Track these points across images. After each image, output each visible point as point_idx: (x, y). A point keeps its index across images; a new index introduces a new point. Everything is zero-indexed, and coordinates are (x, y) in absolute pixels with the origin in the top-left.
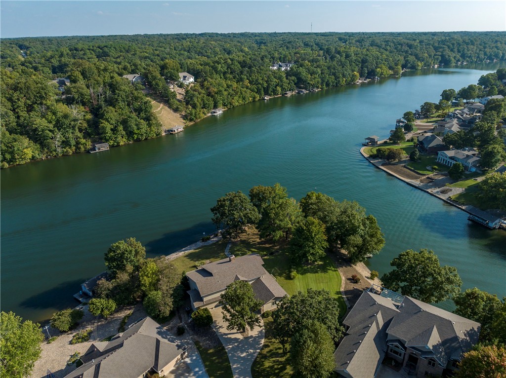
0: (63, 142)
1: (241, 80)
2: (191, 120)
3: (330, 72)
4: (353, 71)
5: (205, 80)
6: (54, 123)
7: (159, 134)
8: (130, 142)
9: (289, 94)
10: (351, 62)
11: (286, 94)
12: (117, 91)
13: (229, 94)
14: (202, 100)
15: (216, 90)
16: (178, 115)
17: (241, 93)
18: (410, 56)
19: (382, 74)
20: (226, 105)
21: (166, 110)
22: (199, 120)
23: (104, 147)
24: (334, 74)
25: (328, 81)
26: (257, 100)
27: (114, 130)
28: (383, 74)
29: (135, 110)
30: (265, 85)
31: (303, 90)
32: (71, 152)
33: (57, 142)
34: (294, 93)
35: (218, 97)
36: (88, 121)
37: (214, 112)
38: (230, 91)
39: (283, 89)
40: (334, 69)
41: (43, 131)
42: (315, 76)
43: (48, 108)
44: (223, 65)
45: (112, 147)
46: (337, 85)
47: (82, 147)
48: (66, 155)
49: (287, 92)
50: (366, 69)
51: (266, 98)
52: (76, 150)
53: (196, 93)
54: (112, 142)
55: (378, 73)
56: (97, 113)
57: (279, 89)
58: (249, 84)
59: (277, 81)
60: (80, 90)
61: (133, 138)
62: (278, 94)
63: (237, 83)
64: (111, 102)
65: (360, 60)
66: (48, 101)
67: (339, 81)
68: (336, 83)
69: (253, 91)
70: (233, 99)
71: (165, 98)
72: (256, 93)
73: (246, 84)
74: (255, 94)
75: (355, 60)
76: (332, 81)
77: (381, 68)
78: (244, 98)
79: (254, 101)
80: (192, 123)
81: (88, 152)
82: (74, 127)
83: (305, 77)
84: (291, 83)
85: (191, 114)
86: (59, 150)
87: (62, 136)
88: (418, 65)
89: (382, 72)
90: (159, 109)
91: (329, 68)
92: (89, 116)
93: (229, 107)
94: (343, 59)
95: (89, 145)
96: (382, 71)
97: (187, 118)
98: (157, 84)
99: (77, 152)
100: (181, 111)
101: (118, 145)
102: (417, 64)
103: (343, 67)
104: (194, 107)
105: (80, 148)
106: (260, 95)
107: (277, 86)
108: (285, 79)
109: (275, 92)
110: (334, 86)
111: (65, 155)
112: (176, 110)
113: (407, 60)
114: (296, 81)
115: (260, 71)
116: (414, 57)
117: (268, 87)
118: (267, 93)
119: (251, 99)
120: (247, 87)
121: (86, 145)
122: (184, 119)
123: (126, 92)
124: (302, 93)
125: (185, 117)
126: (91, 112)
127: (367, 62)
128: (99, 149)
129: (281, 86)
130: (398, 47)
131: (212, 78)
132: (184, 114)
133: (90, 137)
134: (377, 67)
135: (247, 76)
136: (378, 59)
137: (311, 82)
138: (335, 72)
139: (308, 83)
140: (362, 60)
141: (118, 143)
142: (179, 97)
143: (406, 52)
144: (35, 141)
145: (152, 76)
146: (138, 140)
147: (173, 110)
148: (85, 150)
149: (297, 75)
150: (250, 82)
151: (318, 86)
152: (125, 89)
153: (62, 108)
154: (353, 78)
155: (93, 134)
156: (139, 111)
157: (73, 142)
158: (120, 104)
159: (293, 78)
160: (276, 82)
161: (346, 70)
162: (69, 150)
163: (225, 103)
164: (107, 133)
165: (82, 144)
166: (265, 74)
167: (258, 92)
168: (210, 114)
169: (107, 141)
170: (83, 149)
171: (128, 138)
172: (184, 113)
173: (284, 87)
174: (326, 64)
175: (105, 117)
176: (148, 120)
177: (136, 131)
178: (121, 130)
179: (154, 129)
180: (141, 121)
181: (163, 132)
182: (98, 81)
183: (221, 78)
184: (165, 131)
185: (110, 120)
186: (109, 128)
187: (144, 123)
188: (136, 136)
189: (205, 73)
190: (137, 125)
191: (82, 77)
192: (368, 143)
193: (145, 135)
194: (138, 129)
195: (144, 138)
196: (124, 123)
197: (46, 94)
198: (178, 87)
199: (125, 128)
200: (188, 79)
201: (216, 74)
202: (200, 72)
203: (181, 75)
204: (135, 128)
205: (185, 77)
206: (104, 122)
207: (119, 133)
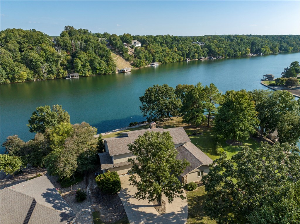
0: (49, 71)
1: (172, 47)
2: (137, 66)
3: (231, 48)
4: (246, 48)
5: (148, 45)
6: (44, 58)
7: (114, 72)
8: (94, 75)
9: (203, 60)
10: (244, 43)
11: (201, 59)
12: (88, 42)
13: (163, 55)
14: (145, 55)
15: (155, 51)
16: (128, 63)
17: (172, 55)
18: (283, 43)
19: (265, 52)
20: (161, 61)
21: (121, 59)
22: (142, 67)
23: (76, 76)
24: (234, 49)
25: (229, 52)
27: (84, 66)
29: (100, 56)
30: (188, 52)
31: (213, 57)
32: (53, 77)
33: (44, 70)
34: (206, 59)
35: (156, 55)
36: (68, 61)
37: (153, 64)
38: (164, 53)
39: (199, 55)
40: (233, 46)
41: (36, 62)
42: (221, 48)
43: (42, 49)
44: (161, 38)
45: (81, 77)
48: (50, 79)
49: (202, 58)
50: (255, 48)
51: (187, 60)
52: (57, 76)
53: (142, 52)
54: (81, 73)
55: (263, 51)
56: (74, 55)
57: (196, 55)
58: (177, 50)
59: (195, 50)
60: (65, 40)
61: (96, 72)
62: (196, 59)
63: (169, 49)
64: (85, 50)
65: (250, 42)
66: (43, 45)
67: (237, 53)
68: (235, 54)
69: (180, 55)
70: (166, 58)
71: (121, 53)
73: (175, 50)
74: (181, 57)
75: (247, 42)
76: (232, 53)
77: (265, 47)
78: (173, 59)
79: (180, 61)
80: (137, 69)
81: (64, 78)
82: (57, 61)
83: (214, 49)
84: (205, 52)
85: (137, 63)
86: (45, 75)
87: (49, 67)
88: (289, 49)
89: (265, 50)
90: (116, 58)
91: (230, 45)
92: (69, 57)
93: (163, 62)
94: (239, 41)
95: (66, 73)
97: (134, 65)
98: (116, 43)
99: (57, 78)
101: (85, 76)
102: (289, 48)
103: (239, 45)
104: (140, 58)
105: (60, 75)
106: (184, 58)
107: (195, 53)
108: (200, 49)
109: (194, 57)
110: (233, 56)
111: (49, 79)
112: (127, 60)
113: (282, 45)
114: (208, 51)
115: (184, 43)
116: (286, 44)
117: (189, 53)
118: (188, 57)
119: (177, 59)
120: (176, 52)
121: (63, 73)
122: (132, 66)
123: (94, 44)
124: (211, 59)
125: (133, 65)
126: (71, 56)
127: (255, 44)
128: (72, 77)
129: (198, 53)
130: (274, 38)
131: (153, 45)
132: (132, 63)
133: (67, 70)
134: (262, 47)
135: (176, 45)
136: (262, 42)
137: (218, 52)
138: (234, 48)
139: (216, 53)
140: (252, 43)
141: (86, 74)
142: (129, 53)
143: (281, 41)
144: (31, 69)
145: (113, 38)
146: (99, 74)
147: (125, 59)
148: (63, 77)
149: (209, 47)
151: (223, 55)
152: (94, 42)
153: (52, 50)
154: (246, 53)
155: (69, 68)
157: (55, 71)
158: (90, 51)
159: (206, 49)
161: (241, 47)
162: (52, 76)
164: (79, 67)
165: (61, 73)
166: (188, 46)
167: (183, 55)
168: (150, 66)
169: (78, 72)
170: (61, 76)
171: (93, 72)
172: (132, 62)
173: (200, 54)
174: (228, 43)
175: (78, 57)
176: (107, 61)
177: (98, 68)
178: (88, 66)
179: (111, 68)
180: (103, 61)
181: (117, 71)
182: (78, 37)
183: (159, 46)
184: (118, 71)
185: (81, 58)
186: (80, 63)
187: (104, 63)
188: (98, 71)
189: (148, 41)
190: (99, 64)
191: (68, 35)
192: (265, 79)
193: (104, 71)
194: (100, 66)
195: (103, 73)
196: (91, 62)
197: (43, 41)
198: (130, 48)
199: (91, 65)
200: (137, 44)
201: (156, 43)
202: (145, 40)
203: (133, 41)
204: (98, 65)
205: (135, 43)
206: (77, 59)
207: (86, 67)
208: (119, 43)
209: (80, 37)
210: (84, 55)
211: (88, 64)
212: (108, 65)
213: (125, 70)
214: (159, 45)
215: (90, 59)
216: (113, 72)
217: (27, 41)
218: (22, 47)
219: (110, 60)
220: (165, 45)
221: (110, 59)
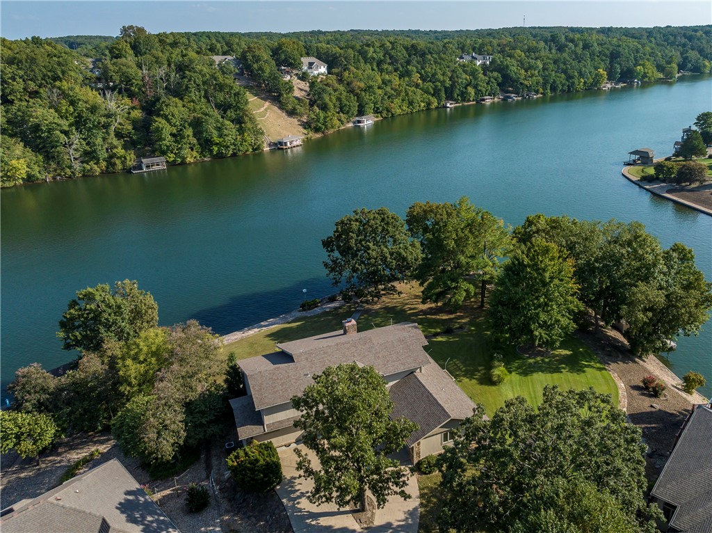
0: (86, 153)
1: (407, 74)
2: (317, 130)
3: (558, 69)
4: (596, 68)
5: (345, 70)
6: (72, 120)
7: (258, 148)
8: (206, 159)
9: (488, 101)
10: (592, 54)
11: (484, 100)
12: (187, 72)
13: (385, 94)
14: (339, 99)
15: (362, 85)
16: (295, 121)
17: (407, 94)
18: (690, 51)
19: (645, 75)
20: (381, 112)
21: (274, 111)
22: (331, 131)
23: (158, 164)
24: (565, 72)
25: (554, 81)
26: (433, 107)
27: (178, 137)
28: (646, 77)
29: (218, 106)
30: (448, 83)
31: (513, 95)
32: (97, 170)
33: (72, 151)
34: (496, 100)
35: (366, 97)
36: (134, 123)
37: (359, 122)
38: (388, 89)
39: (478, 92)
40: (565, 64)
41: (49, 131)
42: (533, 72)
43: (63, 94)
44: (378, 50)
45: (172, 165)
46: (569, 89)
47: (118, 162)
48: (89, 176)
49: (485, 97)
50: (618, 66)
51: (448, 105)
52: (107, 167)
53: (329, 89)
54: (172, 155)
55: (638, 74)
56: (151, 108)
57: (471, 90)
58: (420, 81)
59: (468, 78)
60: (124, 68)
61: (211, 151)
62: (469, 101)
63: (400, 78)
64: (178, 92)
65: (608, 52)
66: (64, 83)
67: (573, 83)
68: (568, 86)
69: (427, 92)
70: (392, 102)
71: (275, 94)
72: (433, 95)
73: (415, 80)
74: (431, 97)
75: (600, 52)
76: (561, 82)
77: (643, 65)
78: (411, 103)
79: (428, 109)
80: (319, 135)
81: (128, 171)
82: (107, 126)
83: (515, 74)
84: (492, 83)
85: (318, 120)
86: (77, 166)
87: (84, 143)
88: (705, 66)
89: (644, 73)
90: (262, 109)
91: (555, 62)
92: (137, 114)
93: (384, 115)
94: (579, 51)
95: (131, 159)
96: (646, 71)
97: (310, 127)
98: (260, 69)
99: (109, 172)
100: (301, 116)
101: (183, 163)
102: (704, 63)
103: (579, 62)
104: (324, 108)
105: (115, 164)
106: (439, 100)
107: (468, 85)
108: (481, 75)
109: (464, 96)
110: (564, 91)
111: (87, 175)
112: (292, 113)
113: (687, 58)
114: (500, 80)
115: (439, 61)
116: (697, 53)
117: (453, 86)
118: (450, 97)
119: (422, 104)
120: (417, 86)
121: (125, 158)
122: (305, 128)
123: (204, 76)
124: (510, 100)
125: (306, 125)
126: (143, 108)
127: (619, 57)
128: (148, 167)
129: (475, 87)
130: (668, 39)
131: (357, 69)
132: (305, 121)
133: (135, 147)
134: (635, 65)
135: (417, 67)
136: (638, 52)
137: (526, 82)
138: (567, 68)
139: (521, 84)
140: (612, 53)
141: (184, 159)
142: (297, 93)
143: (684, 45)
144: (37, 149)
145: (253, 57)
146: (220, 156)
147: (287, 112)
148: (124, 169)
149: (502, 70)
150: (423, 79)
151: (538, 90)
152: (202, 70)
153: (89, 95)
154: (597, 81)
155: (140, 143)
156: (224, 107)
157: (103, 155)
158: (192, 94)
159: (495, 74)
160: (466, 79)
161: (585, 66)
162: (95, 166)
163: (378, 108)
164: (165, 140)
165: (118, 158)
166: (448, 67)
167: (436, 93)
168: (351, 125)
169: (163, 153)
170: (119, 166)
171: (202, 152)
172: (305, 119)
173: (479, 88)
174: (550, 56)
175: (162, 112)
176: (239, 121)
177: (217, 140)
178: (188, 136)
179: (250, 138)
180: (227, 122)
181: (265, 145)
182: (157, 58)
183: (373, 70)
184: (270, 145)
185: (170, 117)
186: (167, 130)
187: (232, 126)
188: (216, 149)
189: (345, 58)
190: (219, 129)
191: (131, 52)
192: (634, 161)
193: (232, 147)
194: (220, 136)
195: (231, 152)
196: (197, 125)
197: (63, 72)
198: (299, 78)
199: (197, 134)
200: (317, 67)
201: (365, 63)
202: (337, 58)
203: (305, 60)
204: (215, 133)
205: (311, 64)
206: (160, 119)
207: (184, 141)
208: (269, 67)
209: (164, 57)
210: (177, 109)
211: (189, 132)
212: (241, 131)
213: (286, 144)
214: (375, 67)
215: (194, 117)
216: (256, 149)
217: (21, 73)
218: (8, 91)
219: (246, 119)
220: (390, 68)
221: (246, 115)
